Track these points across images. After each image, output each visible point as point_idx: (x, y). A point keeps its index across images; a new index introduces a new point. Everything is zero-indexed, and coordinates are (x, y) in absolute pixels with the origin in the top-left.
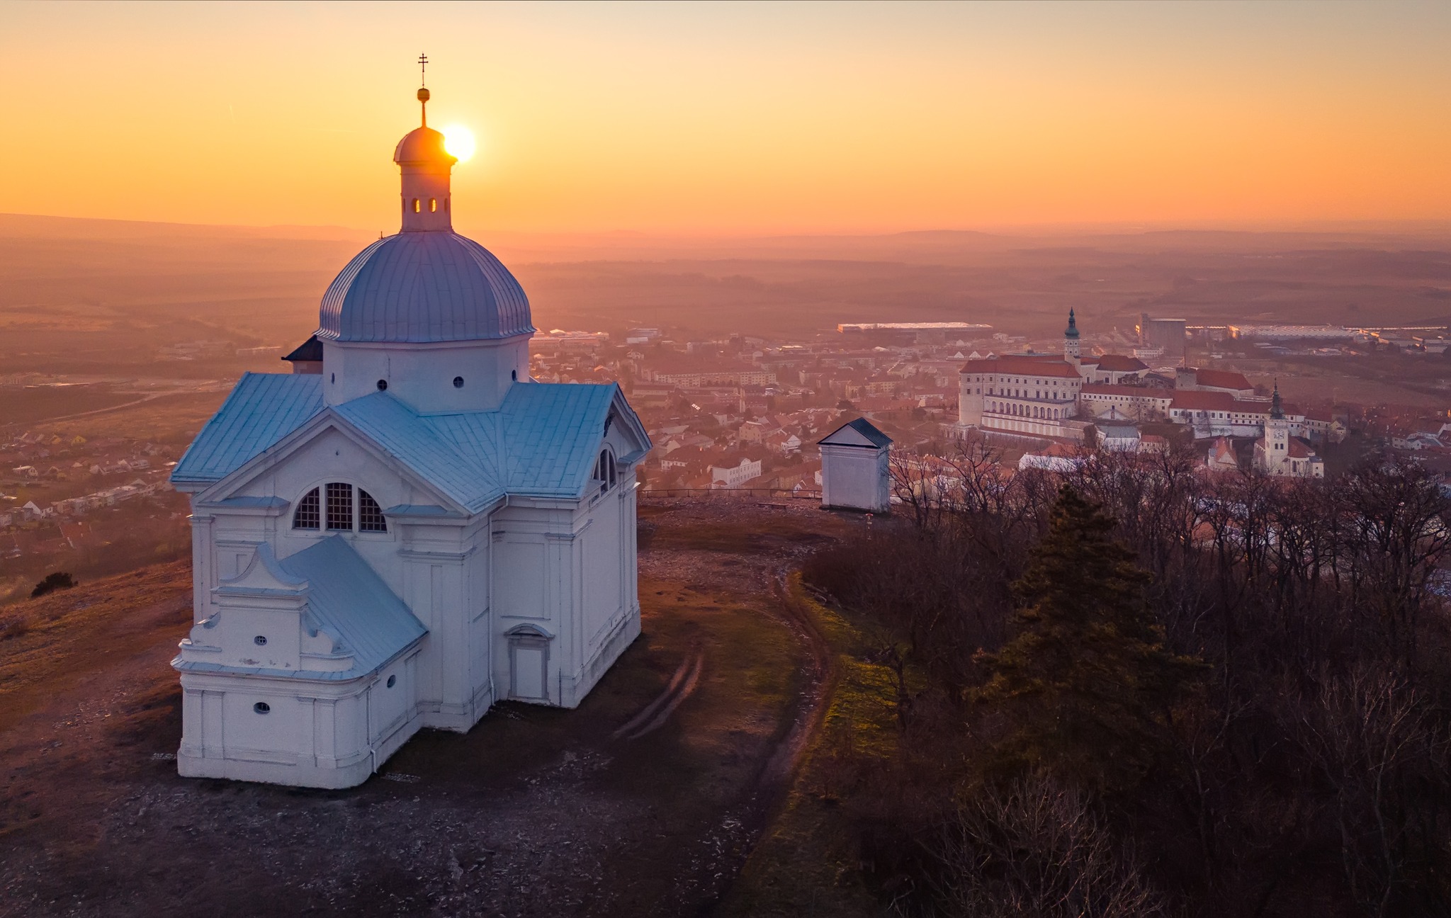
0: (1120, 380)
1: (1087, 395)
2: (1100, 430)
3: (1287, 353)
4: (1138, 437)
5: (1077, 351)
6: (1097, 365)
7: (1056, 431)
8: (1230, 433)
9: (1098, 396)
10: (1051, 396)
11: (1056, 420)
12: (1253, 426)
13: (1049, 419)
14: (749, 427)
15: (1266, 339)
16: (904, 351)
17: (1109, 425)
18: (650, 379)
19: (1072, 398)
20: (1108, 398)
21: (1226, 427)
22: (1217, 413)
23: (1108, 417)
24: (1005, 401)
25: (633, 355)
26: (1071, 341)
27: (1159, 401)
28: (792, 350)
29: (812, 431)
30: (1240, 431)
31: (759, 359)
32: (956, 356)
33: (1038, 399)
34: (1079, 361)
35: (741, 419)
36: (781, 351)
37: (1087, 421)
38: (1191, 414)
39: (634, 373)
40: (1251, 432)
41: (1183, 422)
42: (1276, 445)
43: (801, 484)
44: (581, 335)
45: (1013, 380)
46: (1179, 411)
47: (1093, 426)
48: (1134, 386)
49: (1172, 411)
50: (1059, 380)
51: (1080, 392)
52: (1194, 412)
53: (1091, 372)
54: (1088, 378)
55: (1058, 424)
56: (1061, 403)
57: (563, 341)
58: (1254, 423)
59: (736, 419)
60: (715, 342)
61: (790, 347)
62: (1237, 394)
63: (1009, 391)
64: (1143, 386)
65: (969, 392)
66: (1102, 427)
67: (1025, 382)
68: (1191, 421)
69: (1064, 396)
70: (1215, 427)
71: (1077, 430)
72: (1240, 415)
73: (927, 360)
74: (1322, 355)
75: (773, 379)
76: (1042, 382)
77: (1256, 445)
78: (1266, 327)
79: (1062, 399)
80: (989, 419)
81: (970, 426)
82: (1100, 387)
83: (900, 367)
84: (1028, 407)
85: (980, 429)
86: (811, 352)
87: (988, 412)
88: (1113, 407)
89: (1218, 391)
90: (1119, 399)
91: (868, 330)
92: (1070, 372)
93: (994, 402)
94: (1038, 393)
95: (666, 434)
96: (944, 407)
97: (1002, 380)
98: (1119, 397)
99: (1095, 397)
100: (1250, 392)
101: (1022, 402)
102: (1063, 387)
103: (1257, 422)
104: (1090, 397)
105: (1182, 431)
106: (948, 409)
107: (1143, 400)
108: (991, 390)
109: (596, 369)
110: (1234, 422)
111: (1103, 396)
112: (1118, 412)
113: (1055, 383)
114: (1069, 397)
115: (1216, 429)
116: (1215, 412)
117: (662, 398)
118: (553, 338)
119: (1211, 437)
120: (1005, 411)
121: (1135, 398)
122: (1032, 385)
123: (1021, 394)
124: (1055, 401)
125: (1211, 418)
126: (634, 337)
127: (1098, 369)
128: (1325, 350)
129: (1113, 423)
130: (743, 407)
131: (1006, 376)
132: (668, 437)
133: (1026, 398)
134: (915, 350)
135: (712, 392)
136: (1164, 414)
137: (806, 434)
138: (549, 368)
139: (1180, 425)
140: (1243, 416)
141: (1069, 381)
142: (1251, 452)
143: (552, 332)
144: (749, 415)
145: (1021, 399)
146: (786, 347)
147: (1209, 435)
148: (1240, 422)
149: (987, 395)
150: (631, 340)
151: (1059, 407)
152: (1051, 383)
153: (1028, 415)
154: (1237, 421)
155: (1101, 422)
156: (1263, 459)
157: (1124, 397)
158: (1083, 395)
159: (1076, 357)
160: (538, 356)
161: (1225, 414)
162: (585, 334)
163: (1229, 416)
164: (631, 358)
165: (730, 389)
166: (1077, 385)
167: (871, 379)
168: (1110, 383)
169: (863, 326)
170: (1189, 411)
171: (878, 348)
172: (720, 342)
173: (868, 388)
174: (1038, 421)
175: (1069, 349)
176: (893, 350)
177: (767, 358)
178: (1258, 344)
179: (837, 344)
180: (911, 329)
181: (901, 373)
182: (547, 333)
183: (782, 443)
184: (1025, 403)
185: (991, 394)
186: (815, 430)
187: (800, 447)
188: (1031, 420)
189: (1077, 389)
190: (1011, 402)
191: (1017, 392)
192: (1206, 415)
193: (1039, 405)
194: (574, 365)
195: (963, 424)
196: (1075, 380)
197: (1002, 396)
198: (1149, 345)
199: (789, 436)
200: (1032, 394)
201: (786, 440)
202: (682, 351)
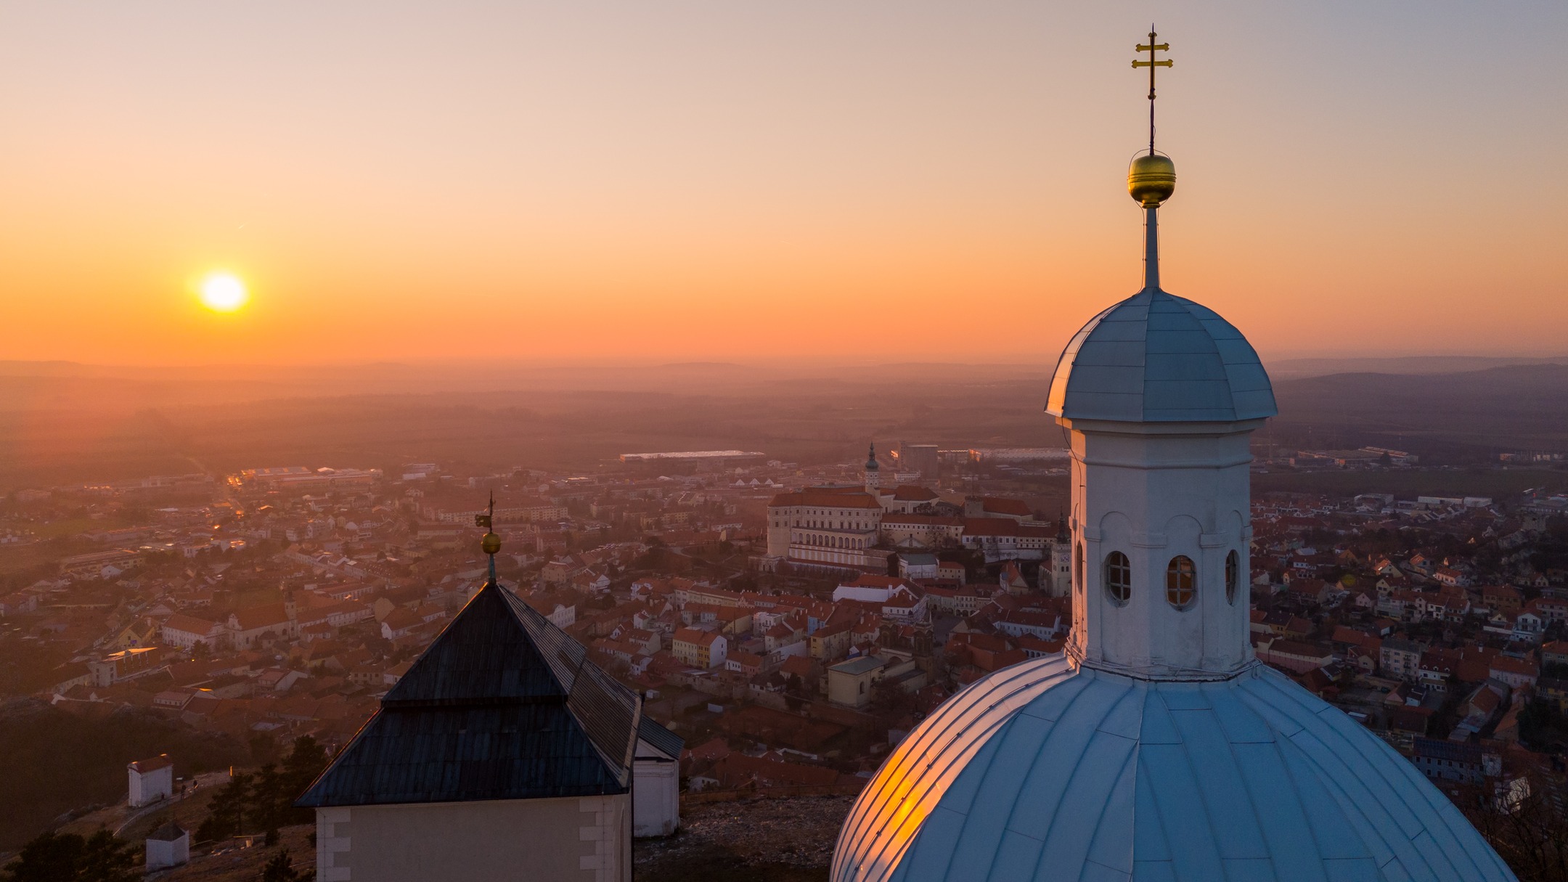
0: (915, 509)
1: (888, 525)
2: (903, 558)
3: (1024, 474)
4: (937, 564)
5: (876, 483)
6: (894, 496)
7: (860, 559)
8: (1015, 557)
9: (897, 525)
10: (854, 526)
11: (860, 549)
12: (1036, 549)
13: (854, 548)
14: (553, 568)
15: (1003, 461)
16: (688, 479)
17: (909, 553)
18: (433, 518)
19: (874, 528)
20: (906, 527)
21: (1012, 551)
22: (1004, 538)
23: (906, 545)
24: (812, 533)
25: (412, 492)
26: (871, 473)
27: (953, 528)
28: (580, 482)
29: (619, 569)
30: (1024, 555)
31: (546, 493)
32: (737, 484)
33: (842, 530)
34: (879, 492)
35: (542, 559)
36: (566, 483)
37: (889, 550)
38: (981, 539)
39: (415, 512)
40: (1036, 555)
41: (975, 547)
42: (1063, 568)
43: (620, 629)
44: (353, 473)
45: (819, 513)
46: (971, 537)
47: (895, 554)
48: (928, 514)
49: (964, 537)
50: (862, 511)
51: (881, 522)
52: (984, 538)
53: (888, 502)
54: (886, 508)
55: (862, 553)
56: (865, 533)
57: (333, 480)
58: (1036, 546)
59: (536, 558)
60: (497, 476)
61: (576, 478)
62: (1020, 519)
63: (815, 523)
64: (935, 514)
65: (777, 525)
66: (903, 555)
67: (830, 513)
68: (981, 547)
69: (866, 526)
70: (1003, 551)
71: (880, 559)
72: (1024, 539)
73: (711, 489)
74: (1053, 474)
75: (564, 512)
76: (846, 514)
77: (1041, 567)
78: (1001, 450)
79: (864, 528)
80: (796, 551)
81: (778, 559)
82: (897, 516)
83: (689, 497)
84: (833, 537)
85: (787, 560)
86: (597, 483)
87: (795, 543)
88: (911, 535)
89: (1002, 517)
90: (916, 527)
91: (651, 460)
92: (871, 503)
93: (801, 534)
94: (842, 524)
95: (463, 580)
96: (749, 539)
97: (808, 512)
98: (916, 525)
99: (894, 526)
100: (1030, 517)
101: (827, 533)
102: (865, 518)
103: (1039, 546)
104: (890, 526)
105: (974, 556)
106: (754, 541)
107: (938, 528)
108: (798, 522)
109: (374, 510)
110: (1019, 546)
111: (902, 525)
112: (915, 540)
113: (858, 514)
114: (871, 527)
115: (1004, 554)
116: (1002, 537)
117: (450, 539)
118: (322, 477)
119: (999, 561)
120: (811, 543)
121: (931, 526)
122: (836, 516)
123: (826, 526)
124: (858, 531)
125: (999, 543)
126: (411, 473)
127: (895, 499)
128: (1054, 470)
129: (912, 551)
130: (541, 545)
131: (812, 509)
132: (468, 583)
133: (830, 529)
134: (698, 478)
135: (504, 530)
136: (957, 541)
137: (613, 572)
138: (321, 510)
139: (972, 551)
140: (1027, 541)
141: (871, 511)
142: (1037, 575)
143: (320, 470)
144: (549, 554)
145: (826, 530)
146: (572, 479)
147: (997, 559)
148: (1024, 546)
149: (794, 527)
150: (407, 477)
151: (863, 538)
152: (854, 514)
153: (833, 546)
154: (1021, 545)
155: (902, 551)
156: (1050, 581)
157: (921, 526)
158: (883, 525)
159: (876, 489)
160: (307, 497)
161: (1011, 539)
162: (357, 472)
163: (1014, 541)
164: (411, 496)
165: (523, 526)
166: (878, 515)
167: (665, 511)
168: (906, 513)
169: (645, 456)
170: (980, 537)
171: (662, 477)
172: (504, 475)
173: (663, 519)
174: (843, 551)
175: (870, 481)
176: (677, 479)
177: (554, 491)
178: (999, 466)
179: (622, 474)
180: (690, 458)
181: (690, 503)
182: (315, 472)
183: (591, 584)
184: (830, 534)
185: (798, 526)
186: (622, 568)
187: (610, 587)
188: (836, 550)
189: (878, 519)
190: (817, 533)
191: (822, 523)
192: (994, 540)
193: (844, 536)
194: (349, 506)
195: (772, 556)
196: (876, 510)
197: (808, 527)
198: (907, 469)
199: (598, 576)
200: (836, 525)
201: (594, 580)
202: (465, 486)
